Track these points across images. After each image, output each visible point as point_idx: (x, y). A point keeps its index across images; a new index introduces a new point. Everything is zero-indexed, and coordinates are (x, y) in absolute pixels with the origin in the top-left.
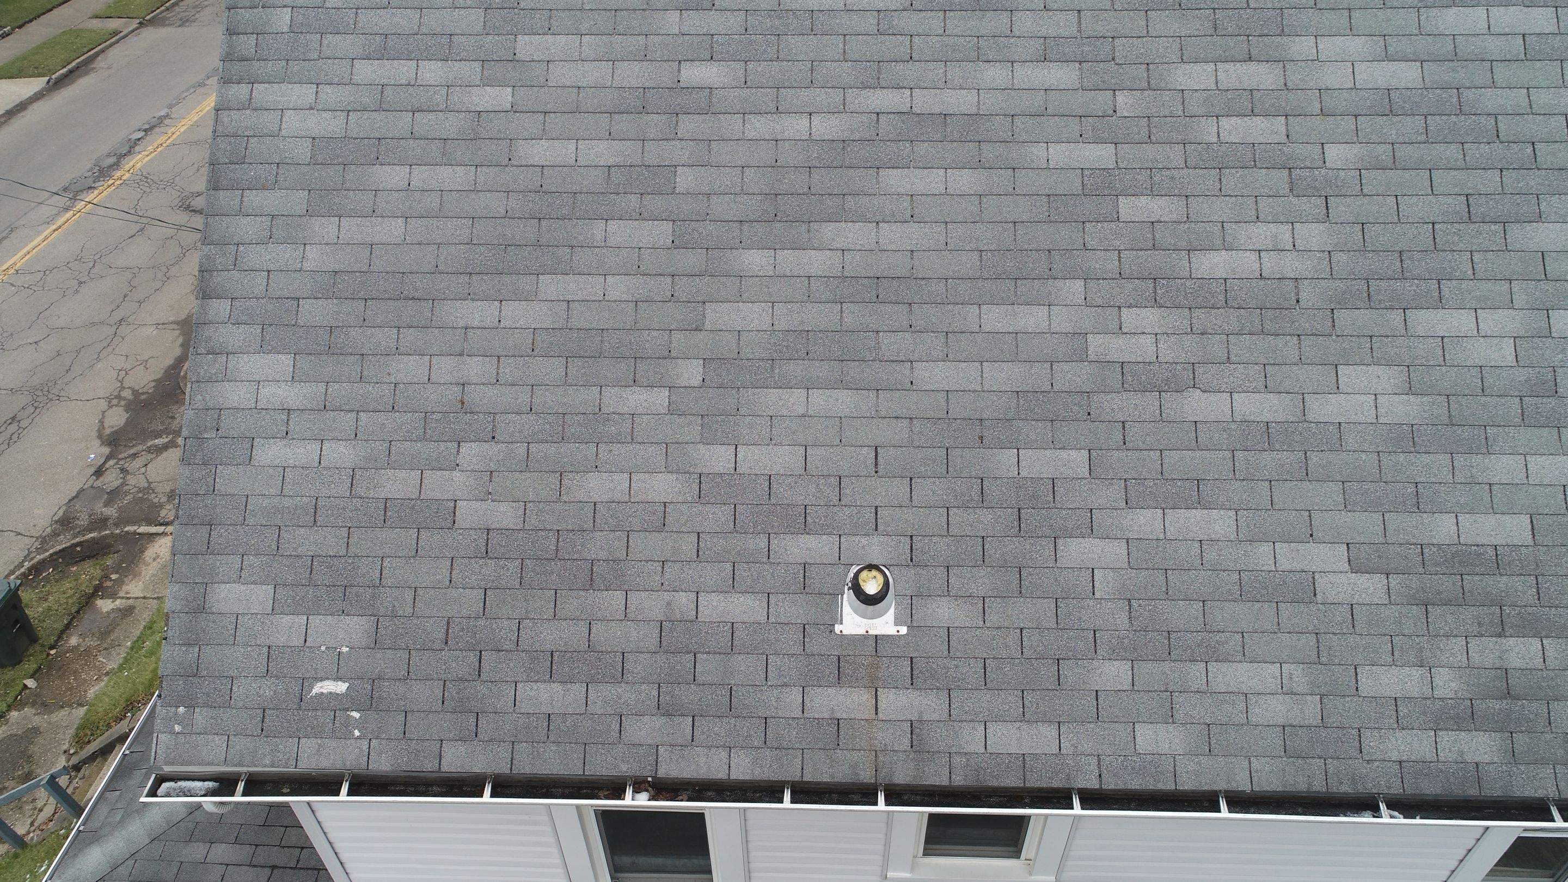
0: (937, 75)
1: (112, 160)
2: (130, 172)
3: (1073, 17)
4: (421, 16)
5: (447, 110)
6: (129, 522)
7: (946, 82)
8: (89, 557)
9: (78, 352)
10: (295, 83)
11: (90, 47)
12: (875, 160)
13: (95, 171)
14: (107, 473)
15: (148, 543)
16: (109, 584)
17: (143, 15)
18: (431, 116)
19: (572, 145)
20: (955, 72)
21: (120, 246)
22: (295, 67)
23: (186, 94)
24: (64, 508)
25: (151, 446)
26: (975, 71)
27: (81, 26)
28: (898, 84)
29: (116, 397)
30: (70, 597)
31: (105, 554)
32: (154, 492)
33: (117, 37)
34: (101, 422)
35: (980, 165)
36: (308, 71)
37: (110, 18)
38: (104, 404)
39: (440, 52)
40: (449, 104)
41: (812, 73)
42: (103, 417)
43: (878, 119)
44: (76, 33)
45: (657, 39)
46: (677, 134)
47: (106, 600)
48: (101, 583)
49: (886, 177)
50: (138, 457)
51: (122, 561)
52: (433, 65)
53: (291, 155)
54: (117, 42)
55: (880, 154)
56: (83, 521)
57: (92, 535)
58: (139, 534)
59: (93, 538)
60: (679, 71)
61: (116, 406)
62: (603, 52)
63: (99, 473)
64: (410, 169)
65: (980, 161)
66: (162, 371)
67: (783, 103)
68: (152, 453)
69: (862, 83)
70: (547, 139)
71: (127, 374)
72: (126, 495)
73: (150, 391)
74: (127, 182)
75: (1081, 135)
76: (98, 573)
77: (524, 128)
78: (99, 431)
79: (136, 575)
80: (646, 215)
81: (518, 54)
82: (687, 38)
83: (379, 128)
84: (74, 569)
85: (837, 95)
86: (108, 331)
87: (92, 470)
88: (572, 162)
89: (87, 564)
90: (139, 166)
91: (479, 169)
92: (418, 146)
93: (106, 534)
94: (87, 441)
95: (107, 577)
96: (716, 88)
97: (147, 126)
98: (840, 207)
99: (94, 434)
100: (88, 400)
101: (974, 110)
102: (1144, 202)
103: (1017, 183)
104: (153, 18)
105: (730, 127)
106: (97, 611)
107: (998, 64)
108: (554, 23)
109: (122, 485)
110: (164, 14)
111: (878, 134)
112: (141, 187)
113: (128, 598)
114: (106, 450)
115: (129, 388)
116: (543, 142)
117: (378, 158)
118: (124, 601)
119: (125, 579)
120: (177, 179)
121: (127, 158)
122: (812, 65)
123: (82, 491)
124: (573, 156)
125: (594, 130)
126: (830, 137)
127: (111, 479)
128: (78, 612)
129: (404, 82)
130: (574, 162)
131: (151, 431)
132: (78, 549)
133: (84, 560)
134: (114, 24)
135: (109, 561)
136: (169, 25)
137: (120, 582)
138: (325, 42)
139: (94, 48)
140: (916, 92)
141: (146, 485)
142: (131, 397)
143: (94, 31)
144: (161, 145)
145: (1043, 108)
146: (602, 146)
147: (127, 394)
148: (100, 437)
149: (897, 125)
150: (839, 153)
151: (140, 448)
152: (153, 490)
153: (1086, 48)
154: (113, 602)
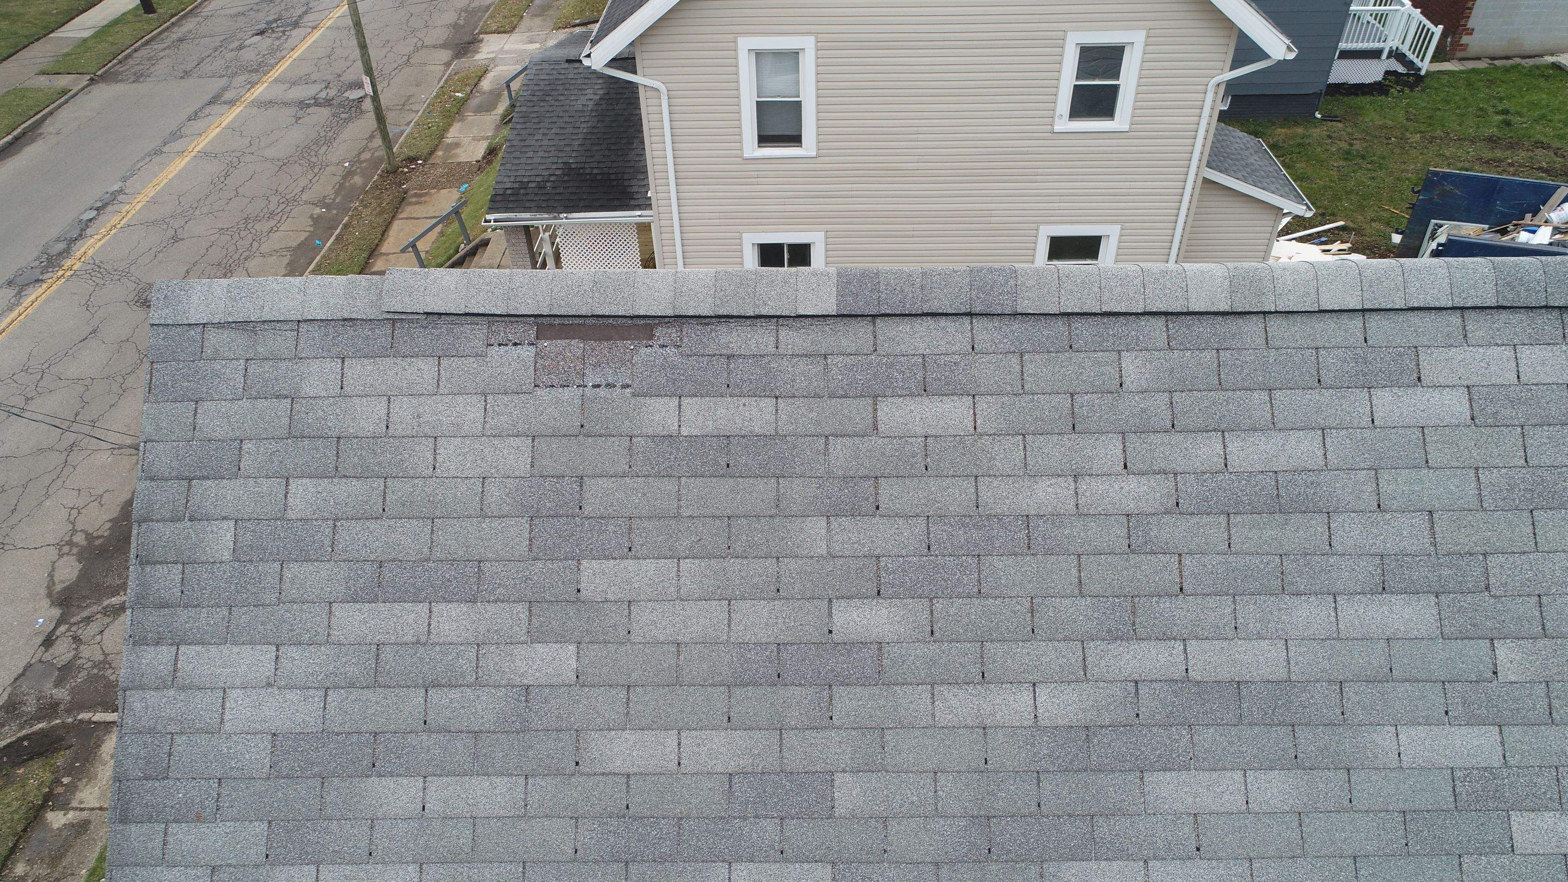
0: (1222, 616)
1: (61, 246)
2: (82, 260)
3: (1421, 521)
4: (432, 530)
5: (478, 683)
6: (83, 708)
7: (1236, 628)
8: (40, 755)
9: (25, 487)
10: (243, 644)
11: (38, 109)
12: (1137, 759)
13: (42, 260)
14: (58, 642)
15: (104, 735)
16: (60, 790)
17: (94, 70)
18: (455, 694)
19: (671, 740)
20: (1249, 611)
21: (71, 352)
22: (243, 617)
23: (141, 164)
24: (9, 689)
25: (107, 606)
26: (1280, 610)
27: (27, 84)
28: (1164, 634)
29: (67, 543)
30: (16, 811)
31: (57, 750)
32: (110, 667)
33: (66, 97)
34: (51, 576)
35: (1296, 762)
36: (263, 623)
37: (59, 74)
38: (53, 553)
39: (464, 588)
40: (480, 674)
41: (1033, 616)
42: (53, 569)
43: (1137, 690)
44: (20, 93)
45: (793, 564)
46: (831, 718)
47: (56, 813)
48: (51, 790)
49: (1154, 785)
50: (92, 621)
51: (76, 759)
52: (456, 610)
53: (239, 764)
54: (66, 102)
55: (1144, 749)
56: (30, 708)
57: (40, 726)
58: (95, 723)
59: (42, 729)
60: (830, 615)
61: (67, 554)
62: (713, 586)
63: (48, 642)
64: (425, 782)
65: (1296, 757)
66: (119, 509)
67: (991, 666)
68: (108, 616)
69: (1109, 631)
70: (633, 729)
71: (79, 513)
72: (79, 672)
73: (106, 534)
74: (78, 273)
75: (1447, 713)
76: (47, 776)
77: (597, 712)
78: (48, 587)
79: (92, 778)
80: (789, 853)
81: (583, 592)
82: (841, 561)
83: (374, 714)
84: (21, 771)
85: (1072, 653)
86: (56, 459)
87: (40, 640)
88: (673, 766)
89: (36, 765)
90: (90, 252)
91: (530, 781)
92: (435, 744)
93: (56, 724)
94: (35, 600)
95: (57, 781)
96: (888, 643)
97: (99, 204)
98: (1087, 836)
99: (43, 592)
100: (36, 548)
101: (1282, 674)
102: (1550, 821)
103: (1355, 793)
104: (106, 72)
105: (912, 706)
106: (47, 826)
107: (1313, 598)
108: (638, 541)
109: (76, 657)
110: (116, 68)
111: (1138, 715)
112: (93, 278)
113: (82, 810)
114: (56, 612)
115: (82, 531)
116: (627, 734)
117: (374, 765)
118: (78, 813)
119: (79, 783)
120: (133, 267)
121: (79, 243)
122: (1032, 603)
123: (29, 666)
124: (674, 757)
125: (703, 713)
126: (1066, 722)
127: (62, 651)
128: (25, 830)
129: (409, 638)
130: (675, 768)
131: (107, 587)
132: (26, 743)
133: (31, 759)
134: (63, 81)
135: (60, 760)
136: (122, 81)
137: (72, 789)
138: (287, 575)
139: (41, 111)
140: (1192, 645)
141: (101, 658)
142: (84, 543)
143: (41, 90)
144: (115, 226)
145: (1386, 670)
146: (718, 740)
147: (80, 539)
148: (49, 595)
149: (1165, 698)
150: (1082, 747)
151: (95, 608)
152: (110, 664)
153: (1446, 572)
154: (64, 815)
